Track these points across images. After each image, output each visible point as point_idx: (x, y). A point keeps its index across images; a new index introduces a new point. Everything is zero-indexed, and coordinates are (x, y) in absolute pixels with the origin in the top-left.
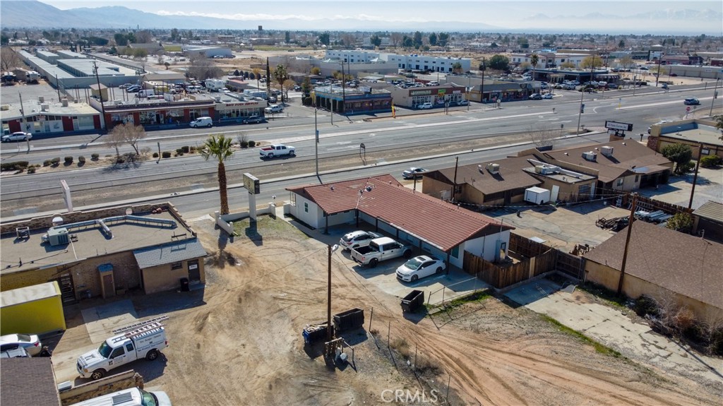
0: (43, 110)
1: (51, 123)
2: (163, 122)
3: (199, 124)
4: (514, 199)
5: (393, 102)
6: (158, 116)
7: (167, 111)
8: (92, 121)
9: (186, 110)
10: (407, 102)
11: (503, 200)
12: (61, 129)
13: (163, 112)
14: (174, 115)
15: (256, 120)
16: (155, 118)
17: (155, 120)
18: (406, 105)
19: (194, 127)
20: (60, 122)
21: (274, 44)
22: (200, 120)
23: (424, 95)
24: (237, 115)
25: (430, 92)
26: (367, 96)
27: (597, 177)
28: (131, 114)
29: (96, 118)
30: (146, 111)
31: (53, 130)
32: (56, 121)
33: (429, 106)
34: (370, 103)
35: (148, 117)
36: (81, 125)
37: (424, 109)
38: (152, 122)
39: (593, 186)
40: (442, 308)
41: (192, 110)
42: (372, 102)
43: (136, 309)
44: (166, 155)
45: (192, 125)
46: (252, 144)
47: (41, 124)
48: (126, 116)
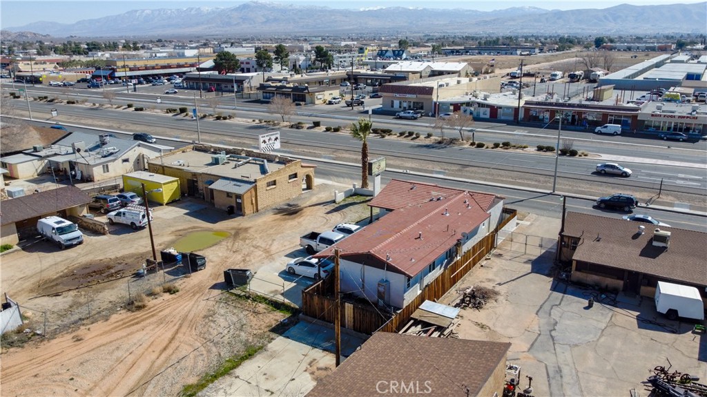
1: (482, 110)
2: (577, 124)
3: (604, 130)
6: (573, 116)
7: (584, 113)
8: (513, 112)
9: (604, 115)
12: (488, 116)
13: (580, 113)
14: (590, 118)
16: (570, 118)
17: (570, 120)
19: (597, 133)
20: (488, 110)
22: (607, 127)
24: (669, 129)
28: (548, 111)
29: (517, 110)
30: (563, 111)
31: (482, 116)
32: (485, 109)
35: (563, 116)
36: (503, 115)
41: (612, 116)
43: (196, 212)
44: (480, 146)
45: (596, 131)
46: (573, 153)
47: (475, 109)
48: (543, 113)
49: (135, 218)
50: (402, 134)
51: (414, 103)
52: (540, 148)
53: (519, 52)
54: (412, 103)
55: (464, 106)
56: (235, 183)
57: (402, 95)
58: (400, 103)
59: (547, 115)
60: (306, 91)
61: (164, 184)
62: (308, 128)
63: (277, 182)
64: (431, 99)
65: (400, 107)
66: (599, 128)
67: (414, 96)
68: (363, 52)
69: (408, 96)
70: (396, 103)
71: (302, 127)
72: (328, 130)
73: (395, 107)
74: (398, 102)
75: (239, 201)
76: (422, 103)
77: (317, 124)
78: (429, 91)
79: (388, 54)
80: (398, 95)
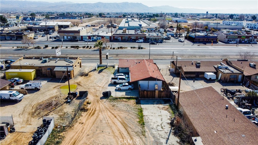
0: (98, 34)
1: (98, 37)
2: (129, 40)
4: (200, 76)
5: (218, 40)
6: (128, 38)
9: (137, 37)
10: (225, 40)
11: (195, 75)
13: (130, 37)
14: (133, 38)
15: (158, 42)
17: (127, 39)
18: (224, 41)
21: (211, 18)
22: (139, 40)
23: (234, 38)
24: (154, 40)
25: (237, 37)
26: (206, 37)
27: (242, 73)
28: (120, 37)
29: (110, 37)
30: (125, 36)
32: (100, 37)
33: (234, 43)
34: (207, 39)
35: (125, 38)
37: (231, 43)
38: (126, 40)
39: (240, 76)
40: (114, 98)
42: (208, 39)
43: (50, 81)
44: (114, 49)
45: (137, 42)
46: (142, 48)
47: (96, 38)
48: (119, 37)
49: (37, 85)
50: (84, 47)
51: (73, 37)
52: (132, 48)
53: (77, 18)
54: (72, 37)
55: (92, 37)
56: (64, 67)
57: (68, 34)
58: (67, 37)
59: (120, 38)
60: (23, 34)
61: (32, 72)
62: (44, 48)
63: (76, 65)
64: (80, 35)
65: (67, 38)
66: (137, 41)
67: (73, 34)
68: (19, 18)
69: (70, 34)
70: (65, 37)
71: (41, 48)
72: (53, 48)
73: (65, 38)
74: (66, 36)
75: (69, 74)
76: (76, 36)
77: (47, 46)
78: (78, 32)
79: (28, 19)
80: (66, 34)
